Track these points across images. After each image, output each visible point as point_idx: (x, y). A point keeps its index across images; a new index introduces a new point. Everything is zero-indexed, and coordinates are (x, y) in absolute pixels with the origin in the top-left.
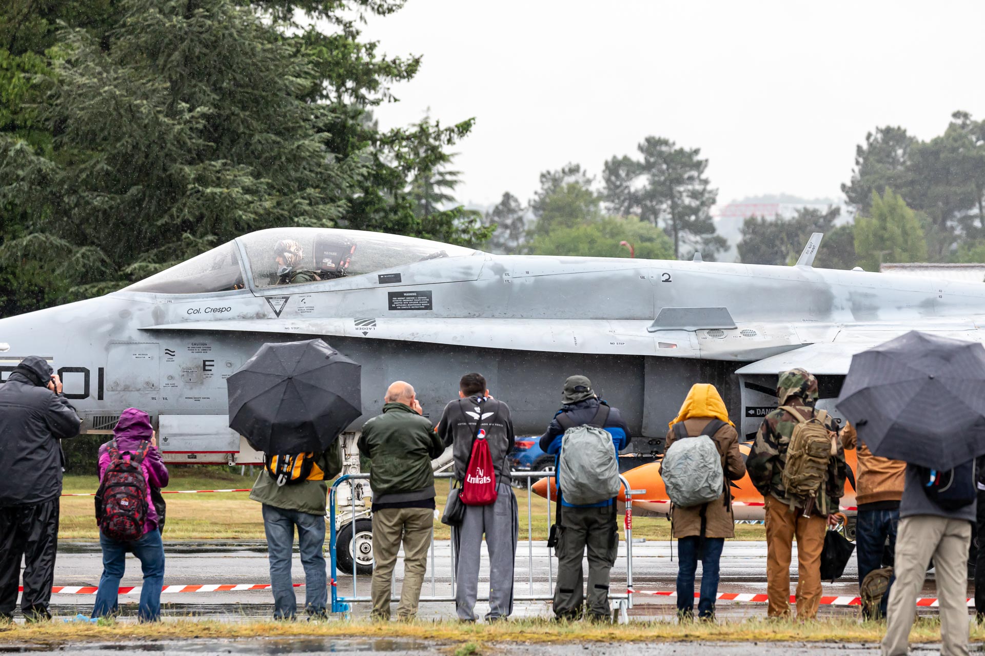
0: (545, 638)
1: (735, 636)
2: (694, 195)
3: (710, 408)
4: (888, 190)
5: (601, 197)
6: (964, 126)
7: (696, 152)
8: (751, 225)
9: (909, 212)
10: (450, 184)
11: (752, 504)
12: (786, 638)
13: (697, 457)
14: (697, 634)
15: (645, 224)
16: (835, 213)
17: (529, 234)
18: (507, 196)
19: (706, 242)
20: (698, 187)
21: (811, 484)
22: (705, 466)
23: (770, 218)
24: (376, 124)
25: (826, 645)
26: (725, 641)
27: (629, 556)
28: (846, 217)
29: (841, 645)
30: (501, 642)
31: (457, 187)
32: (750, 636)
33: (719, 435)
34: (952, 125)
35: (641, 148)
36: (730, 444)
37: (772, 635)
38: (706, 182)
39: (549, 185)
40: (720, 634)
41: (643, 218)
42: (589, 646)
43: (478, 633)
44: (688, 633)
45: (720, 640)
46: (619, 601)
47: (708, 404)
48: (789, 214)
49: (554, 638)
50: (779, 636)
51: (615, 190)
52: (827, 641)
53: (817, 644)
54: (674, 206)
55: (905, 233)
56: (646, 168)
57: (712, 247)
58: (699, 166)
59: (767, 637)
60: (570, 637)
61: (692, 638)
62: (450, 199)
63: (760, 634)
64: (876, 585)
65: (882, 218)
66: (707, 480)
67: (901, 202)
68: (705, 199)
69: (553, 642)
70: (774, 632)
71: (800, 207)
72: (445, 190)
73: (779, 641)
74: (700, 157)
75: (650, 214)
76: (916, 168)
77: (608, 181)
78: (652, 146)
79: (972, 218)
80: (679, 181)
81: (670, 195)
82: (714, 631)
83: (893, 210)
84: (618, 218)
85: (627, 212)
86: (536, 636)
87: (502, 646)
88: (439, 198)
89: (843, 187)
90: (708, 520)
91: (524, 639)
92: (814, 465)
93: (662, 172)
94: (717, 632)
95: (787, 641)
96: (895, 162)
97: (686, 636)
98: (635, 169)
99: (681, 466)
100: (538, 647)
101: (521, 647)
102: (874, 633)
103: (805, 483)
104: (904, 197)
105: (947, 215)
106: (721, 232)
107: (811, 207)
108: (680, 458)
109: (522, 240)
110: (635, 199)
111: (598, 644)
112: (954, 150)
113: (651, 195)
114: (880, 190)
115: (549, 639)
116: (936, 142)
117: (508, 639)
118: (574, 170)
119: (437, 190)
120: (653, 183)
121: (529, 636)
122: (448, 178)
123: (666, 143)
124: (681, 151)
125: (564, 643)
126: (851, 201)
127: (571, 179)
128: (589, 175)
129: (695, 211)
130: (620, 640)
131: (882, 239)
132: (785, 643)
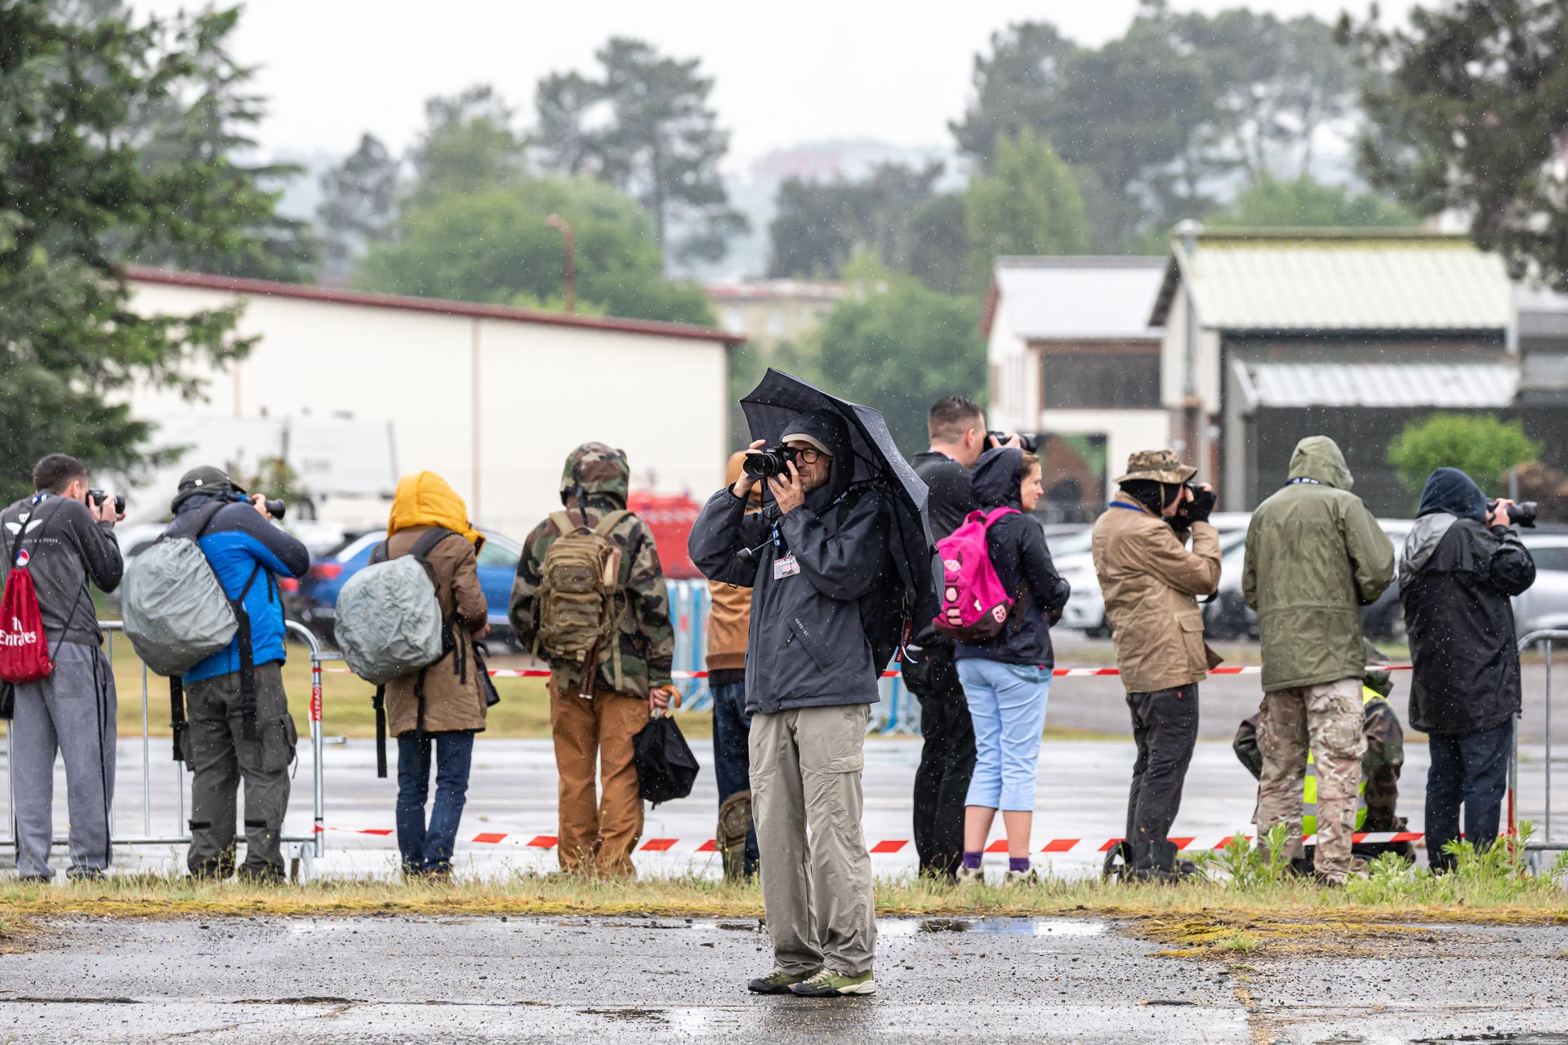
0: (139, 910)
1: (473, 906)
2: (693, 138)
3: (425, 508)
4: (1027, 133)
5: (530, 140)
6: (1158, 20)
7: (695, 63)
8: (793, 192)
9: (1062, 169)
10: (253, 117)
11: (528, 674)
12: (560, 909)
13: (381, 593)
14: (407, 902)
15: (604, 188)
16: (936, 170)
17: (404, 204)
18: (367, 141)
19: (713, 220)
20: (697, 123)
21: (580, 640)
22: (394, 606)
23: (825, 178)
24: (129, 14)
25: (626, 920)
26: (452, 914)
27: (317, 765)
28: (956, 178)
29: (649, 922)
30: (61, 918)
31: (266, 123)
32: (498, 907)
33: (437, 553)
34: (1138, 21)
35: (600, 56)
36: (456, 567)
37: (535, 905)
38: (711, 116)
39: (440, 119)
40: (447, 902)
41: (605, 175)
42: (212, 924)
43: (27, 900)
44: (388, 900)
45: (444, 913)
46: (299, 845)
47: (420, 503)
48: (857, 171)
49: (155, 909)
50: (547, 907)
51: (554, 130)
52: (628, 914)
53: (610, 920)
54: (656, 157)
55: (1054, 203)
56: (610, 90)
57: (723, 228)
58: (701, 88)
59: (526, 907)
60: (184, 909)
61: (397, 909)
62: (251, 143)
63: (516, 902)
64: (738, 818)
65: (1014, 178)
66: (399, 630)
67: (1049, 151)
68: (711, 145)
69: (151, 916)
70: (541, 899)
71: (878, 158)
72: (243, 128)
73: (546, 914)
74: (701, 73)
75: (617, 170)
76: (1075, 93)
77: (543, 112)
78: (619, 52)
79: (1173, 178)
80: (666, 113)
81: (650, 137)
82: (437, 898)
83: (1033, 164)
84: (562, 177)
85: (575, 167)
86: (125, 905)
87: (61, 924)
88: (235, 141)
89: (952, 126)
90: (428, 702)
91: (102, 912)
92: (570, 606)
93: (635, 98)
94: (443, 900)
95: (560, 914)
96: (1039, 82)
97: (387, 906)
98: (587, 92)
99: (358, 610)
100: (123, 924)
101: (94, 925)
102: (714, 900)
103: (570, 638)
104: (1055, 142)
105: (1130, 173)
106: (739, 201)
107: (896, 158)
108: (356, 597)
109: (393, 214)
110: (590, 144)
111: (231, 920)
112: (1140, 61)
113: (616, 138)
114: (1013, 131)
115: (146, 911)
116: (1112, 47)
117: (76, 910)
118: (483, 94)
119: (230, 127)
120: (622, 115)
121: (113, 905)
122: (250, 107)
123: (641, 47)
124: (668, 64)
125: (170, 918)
126: (965, 148)
127: (477, 110)
128: (510, 103)
129: (694, 166)
130: (271, 913)
131: (1014, 215)
132: (557, 918)
